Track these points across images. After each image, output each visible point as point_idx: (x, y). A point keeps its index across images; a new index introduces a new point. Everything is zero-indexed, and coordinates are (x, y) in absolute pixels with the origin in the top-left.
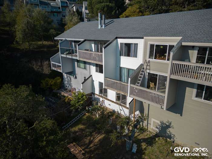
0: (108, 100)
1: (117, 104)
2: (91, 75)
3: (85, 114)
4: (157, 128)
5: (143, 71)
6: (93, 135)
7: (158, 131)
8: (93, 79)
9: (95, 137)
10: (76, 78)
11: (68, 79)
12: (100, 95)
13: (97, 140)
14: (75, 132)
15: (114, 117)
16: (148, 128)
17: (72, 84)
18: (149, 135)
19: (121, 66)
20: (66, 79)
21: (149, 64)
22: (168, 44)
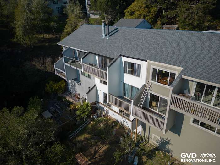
0: (112, 110)
1: (121, 115)
2: (96, 85)
3: (90, 122)
4: (157, 142)
5: (145, 93)
6: (98, 145)
7: (158, 145)
8: (98, 89)
9: (100, 147)
10: (80, 84)
11: (73, 84)
12: (105, 104)
13: (101, 151)
14: (81, 142)
15: (118, 127)
16: (149, 141)
17: (76, 89)
18: (150, 148)
19: (125, 82)
20: (71, 84)
21: (151, 86)
22: (170, 71)
